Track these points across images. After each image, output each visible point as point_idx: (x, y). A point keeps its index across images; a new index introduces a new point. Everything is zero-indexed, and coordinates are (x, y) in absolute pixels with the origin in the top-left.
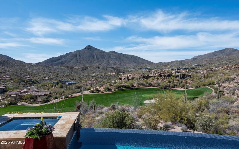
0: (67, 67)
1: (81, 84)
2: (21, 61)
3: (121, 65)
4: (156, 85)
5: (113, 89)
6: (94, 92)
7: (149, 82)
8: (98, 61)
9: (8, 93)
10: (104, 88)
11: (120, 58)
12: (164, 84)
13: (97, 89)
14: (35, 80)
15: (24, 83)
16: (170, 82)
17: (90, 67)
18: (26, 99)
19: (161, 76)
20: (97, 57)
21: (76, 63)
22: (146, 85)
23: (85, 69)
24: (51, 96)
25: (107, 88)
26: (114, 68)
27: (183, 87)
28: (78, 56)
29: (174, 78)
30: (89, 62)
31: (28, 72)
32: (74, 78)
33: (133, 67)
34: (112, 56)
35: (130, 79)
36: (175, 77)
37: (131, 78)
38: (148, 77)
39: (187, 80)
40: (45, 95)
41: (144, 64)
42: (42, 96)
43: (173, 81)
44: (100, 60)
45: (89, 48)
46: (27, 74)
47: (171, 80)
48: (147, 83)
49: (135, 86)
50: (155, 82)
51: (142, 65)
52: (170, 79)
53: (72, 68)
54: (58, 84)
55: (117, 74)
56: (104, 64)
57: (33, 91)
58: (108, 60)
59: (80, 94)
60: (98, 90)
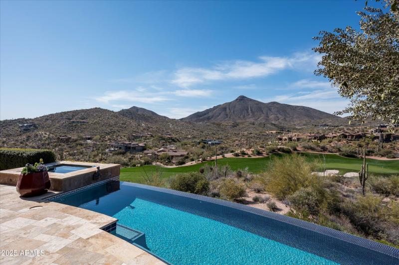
0: (214, 123)
1: (226, 145)
2: (165, 117)
3: (286, 121)
4: (334, 150)
5: (265, 153)
6: (239, 156)
7: (322, 145)
8: (253, 115)
9: (146, 152)
10: (252, 151)
11: (284, 111)
12: (348, 149)
13: (244, 151)
14: (176, 138)
15: (164, 141)
16: (360, 146)
17: (242, 123)
18: (161, 159)
19: (345, 137)
20: (251, 110)
21: (225, 118)
22: (317, 149)
23: (235, 125)
24: (187, 157)
25: (257, 151)
26: (274, 125)
27: (385, 155)
28: (228, 109)
29: (368, 141)
30: (242, 116)
31: (170, 129)
32: (220, 136)
33: (304, 122)
34: (272, 108)
35: (294, 140)
36: (371, 138)
37: (296, 139)
38: (322, 138)
39: (396, 145)
40: (182, 156)
41: (321, 119)
42: (178, 156)
43: (368, 145)
44: (256, 113)
45: (242, 99)
46: (169, 131)
47: (363, 144)
48: (319, 146)
49: (298, 151)
50: (332, 145)
51: (318, 120)
52: (361, 141)
53: (219, 125)
54: (199, 143)
55: (279, 133)
56: (262, 119)
57: (170, 150)
58: (267, 114)
59: (220, 157)
60: (244, 153)
